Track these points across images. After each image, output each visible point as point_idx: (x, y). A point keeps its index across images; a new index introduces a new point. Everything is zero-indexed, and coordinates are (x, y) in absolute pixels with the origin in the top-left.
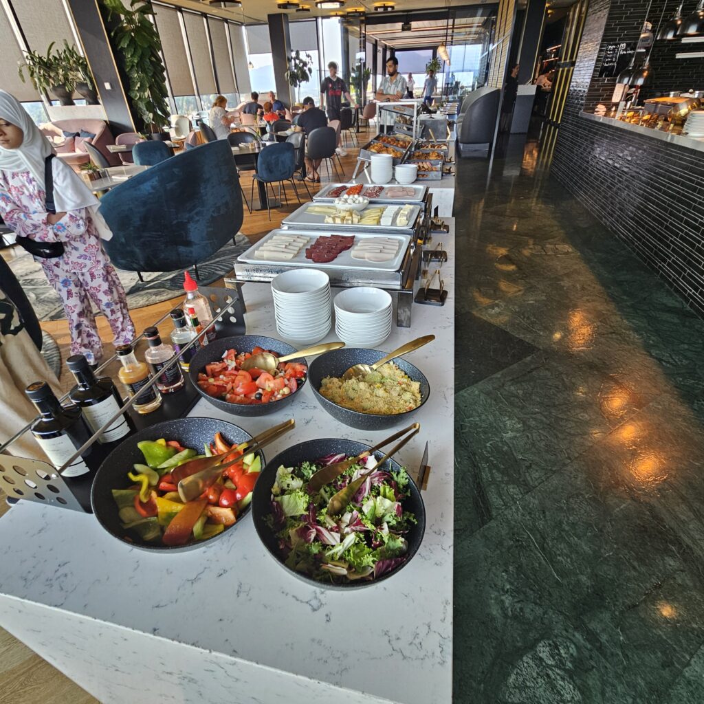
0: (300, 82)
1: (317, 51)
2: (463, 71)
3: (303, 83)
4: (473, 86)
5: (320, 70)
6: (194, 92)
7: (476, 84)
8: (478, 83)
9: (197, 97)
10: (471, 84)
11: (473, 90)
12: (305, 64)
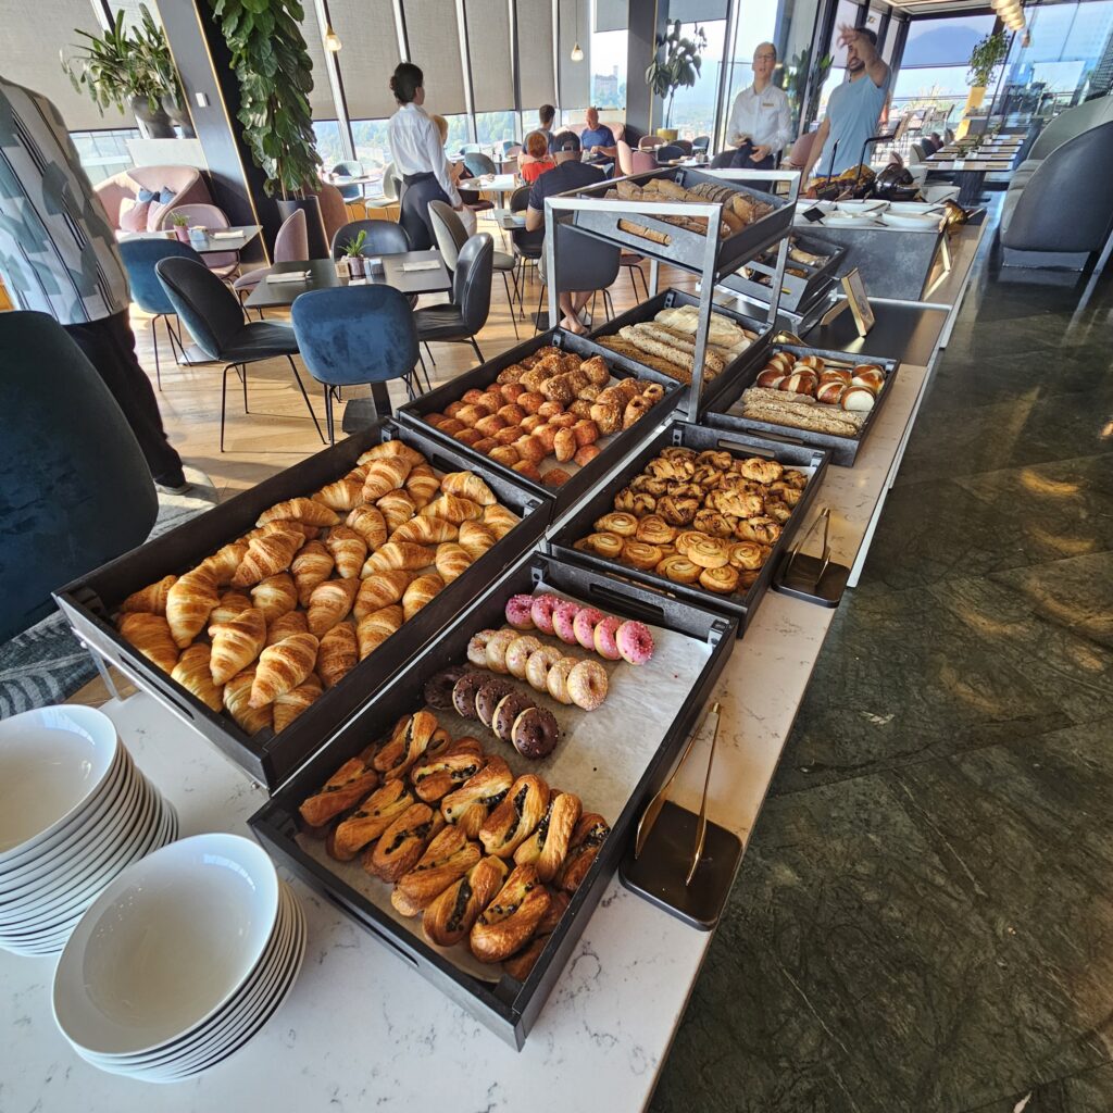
0: (675, 87)
1: (725, 21)
2: (1059, 60)
3: (681, 89)
4: (1077, 93)
5: (724, 62)
6: (465, 109)
7: (1087, 87)
8: (1092, 86)
9: (469, 116)
10: (1073, 89)
11: (1074, 102)
12: (690, 49)
